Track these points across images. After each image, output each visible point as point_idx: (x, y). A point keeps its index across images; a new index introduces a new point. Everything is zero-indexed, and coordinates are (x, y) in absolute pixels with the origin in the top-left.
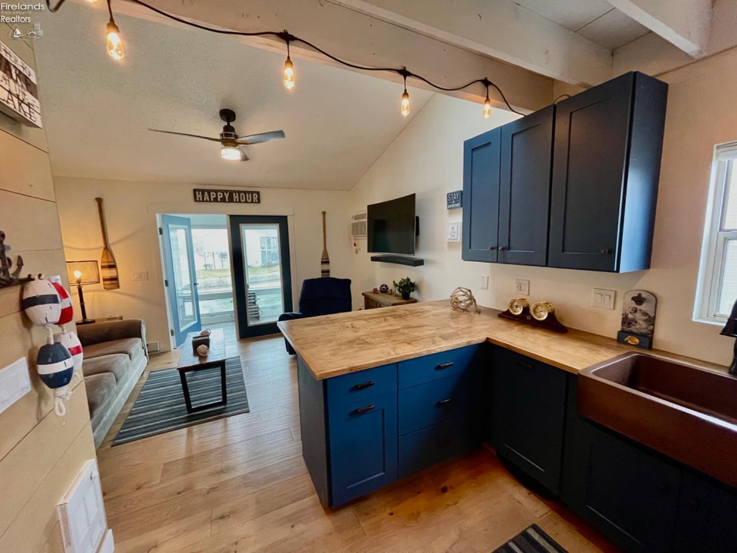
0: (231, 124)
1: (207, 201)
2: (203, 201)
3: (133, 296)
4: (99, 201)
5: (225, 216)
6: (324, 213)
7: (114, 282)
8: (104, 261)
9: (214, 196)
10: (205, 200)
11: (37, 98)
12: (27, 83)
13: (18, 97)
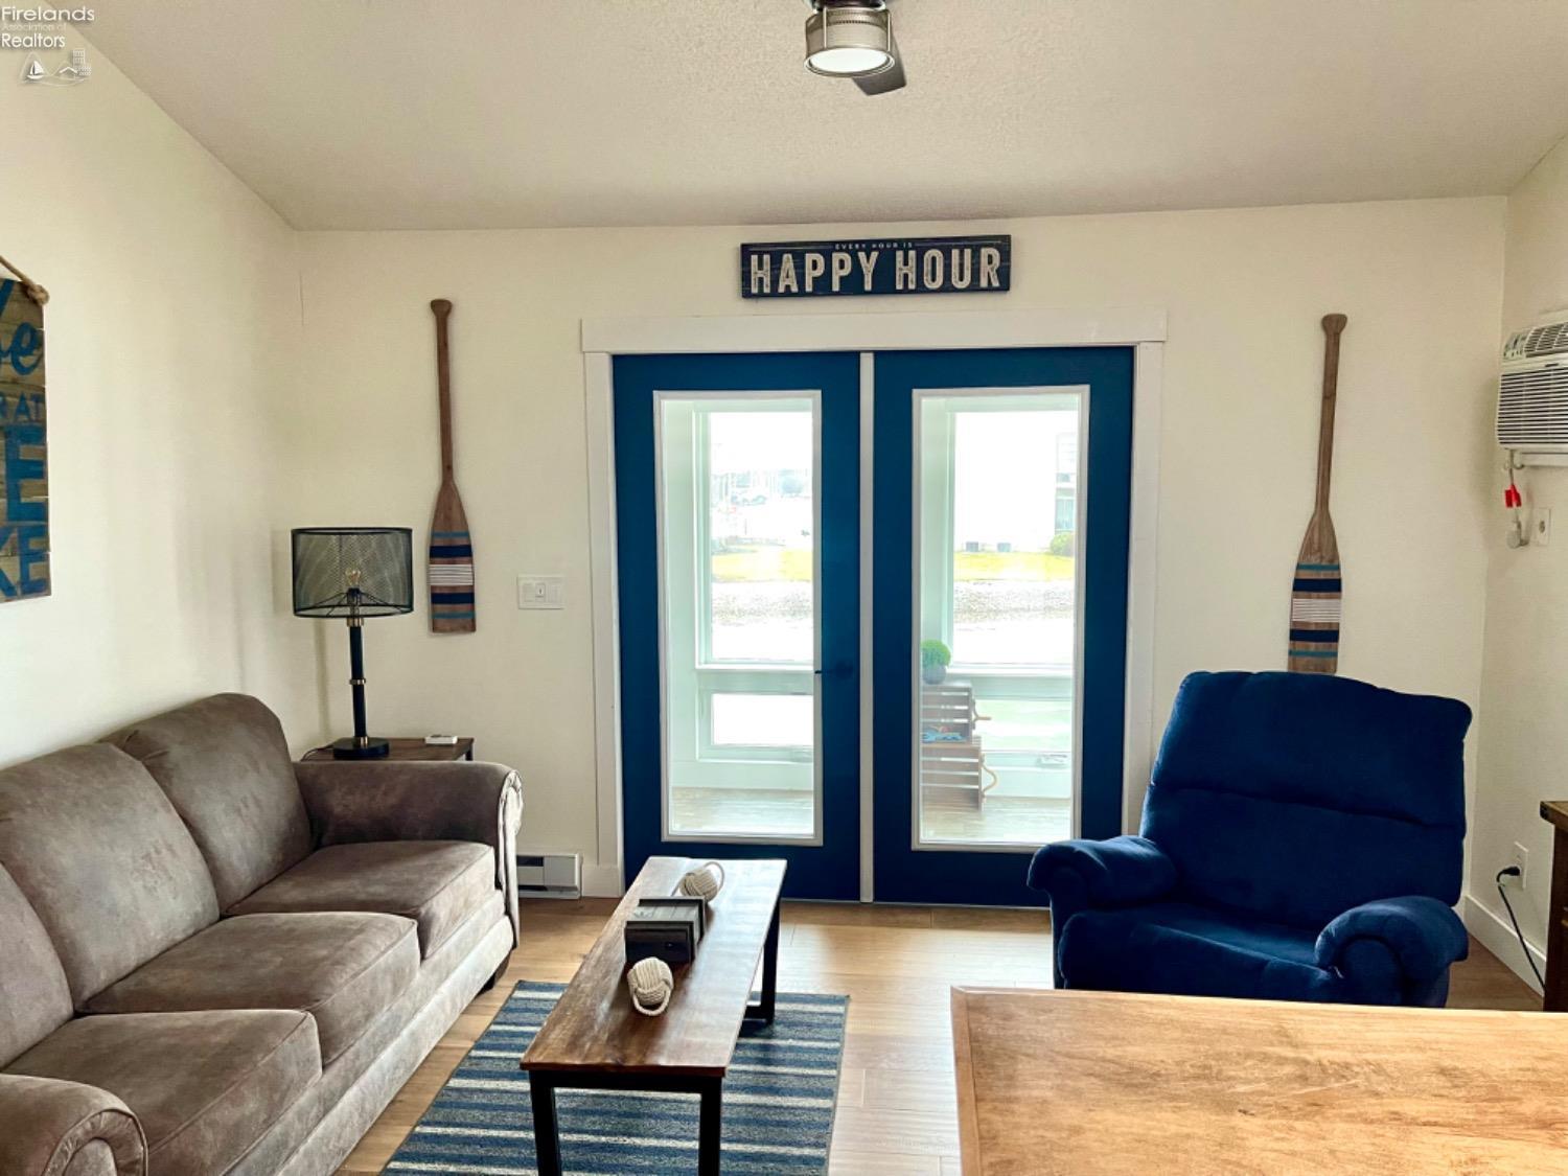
4: (442, 310)
6: (1334, 325)
7: (459, 606)
8: (434, 530)
9: (819, 272)
10: (781, 289)
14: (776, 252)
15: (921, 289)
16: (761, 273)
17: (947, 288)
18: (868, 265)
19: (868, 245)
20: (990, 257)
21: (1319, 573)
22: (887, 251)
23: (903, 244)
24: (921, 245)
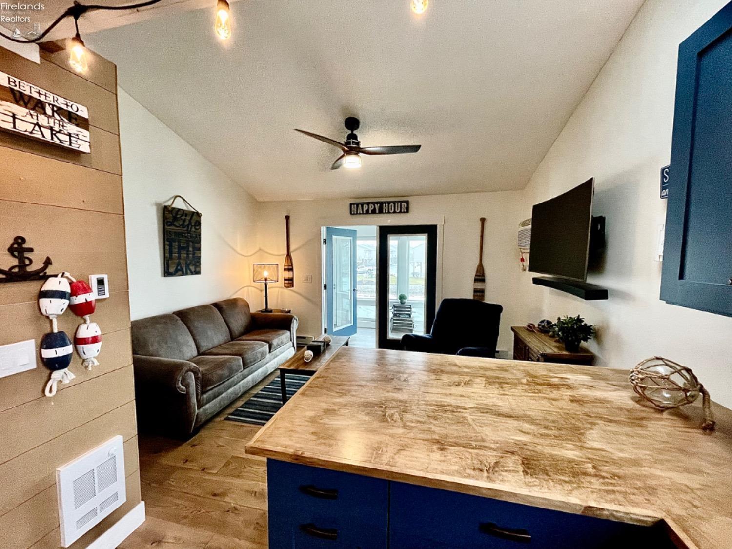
0: (355, 132)
1: (360, 214)
2: (357, 214)
3: (300, 295)
4: (287, 218)
5: (376, 227)
6: (483, 220)
7: (290, 282)
8: (286, 265)
9: (367, 209)
10: (358, 212)
11: (87, 129)
12: (72, 118)
13: (51, 129)
14: (357, 204)
15: (389, 212)
16: (354, 208)
17: (395, 212)
18: (377, 207)
19: (377, 203)
20: (404, 205)
21: (480, 277)
22: (381, 204)
23: (385, 203)
24: (389, 203)
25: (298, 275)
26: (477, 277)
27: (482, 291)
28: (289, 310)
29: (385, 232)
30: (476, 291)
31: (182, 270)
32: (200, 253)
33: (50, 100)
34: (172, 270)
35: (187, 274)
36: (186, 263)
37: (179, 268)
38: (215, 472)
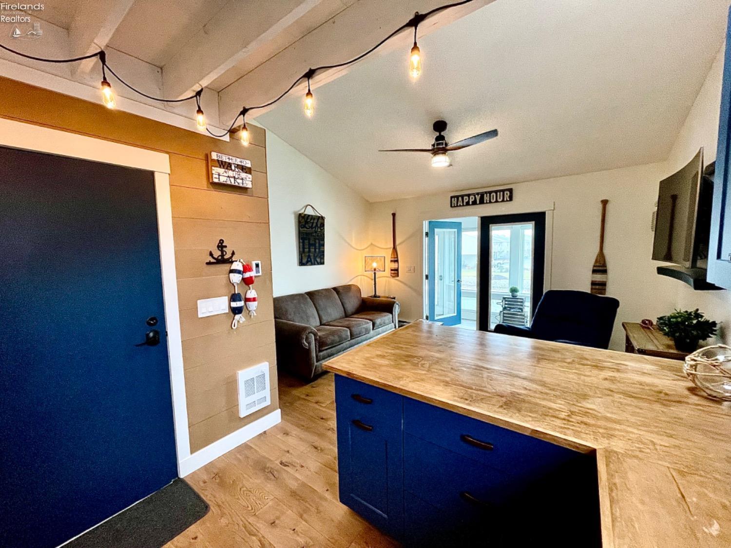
1: (460, 206)
2: (457, 206)
3: (405, 284)
4: (394, 215)
5: (477, 217)
6: (605, 203)
7: (395, 272)
8: (392, 257)
9: (467, 200)
10: (459, 205)
11: (250, 173)
12: (243, 169)
13: (234, 177)
14: (457, 197)
15: (490, 202)
16: (454, 201)
17: (497, 201)
18: (478, 198)
19: (478, 194)
20: (507, 194)
21: (600, 267)
22: (482, 195)
23: (486, 193)
24: (490, 193)
25: (402, 266)
26: (595, 268)
27: (603, 284)
28: (394, 296)
29: (486, 223)
30: (593, 283)
31: (311, 261)
32: (324, 248)
33: (234, 161)
34: (304, 261)
35: (315, 264)
36: (314, 255)
37: (309, 259)
38: (324, 405)
